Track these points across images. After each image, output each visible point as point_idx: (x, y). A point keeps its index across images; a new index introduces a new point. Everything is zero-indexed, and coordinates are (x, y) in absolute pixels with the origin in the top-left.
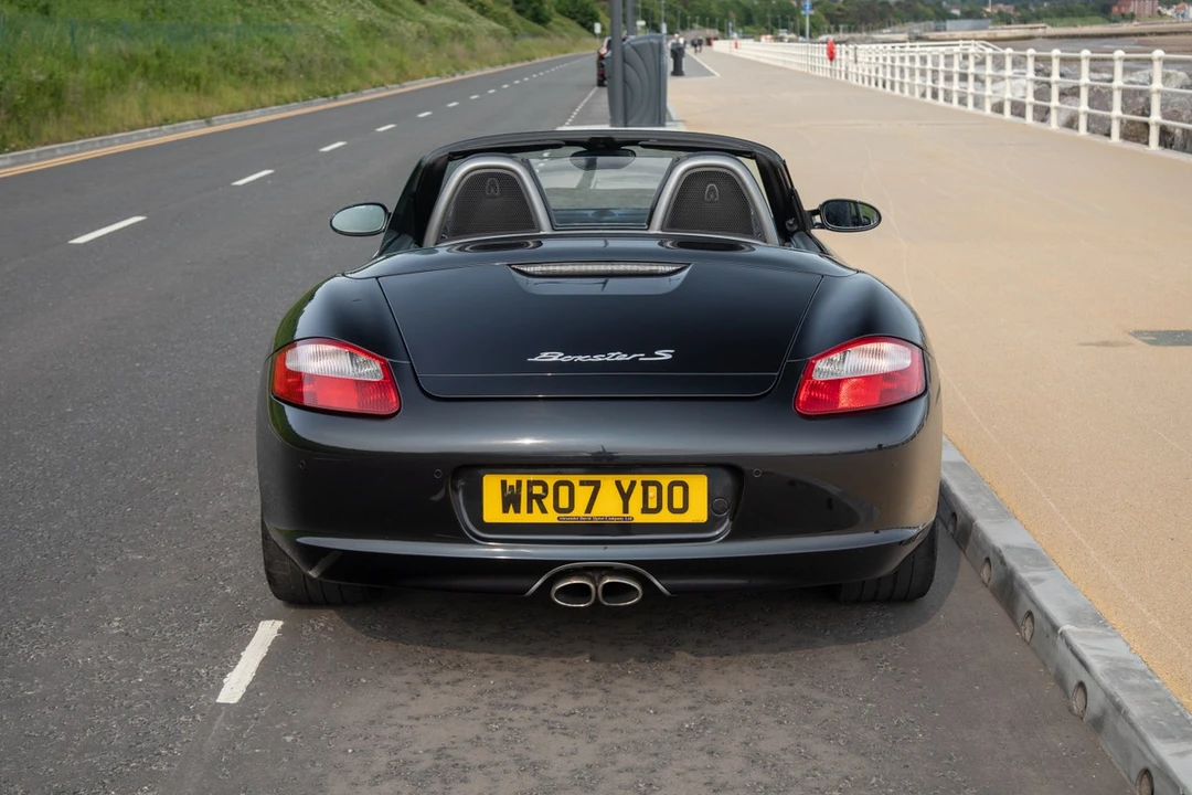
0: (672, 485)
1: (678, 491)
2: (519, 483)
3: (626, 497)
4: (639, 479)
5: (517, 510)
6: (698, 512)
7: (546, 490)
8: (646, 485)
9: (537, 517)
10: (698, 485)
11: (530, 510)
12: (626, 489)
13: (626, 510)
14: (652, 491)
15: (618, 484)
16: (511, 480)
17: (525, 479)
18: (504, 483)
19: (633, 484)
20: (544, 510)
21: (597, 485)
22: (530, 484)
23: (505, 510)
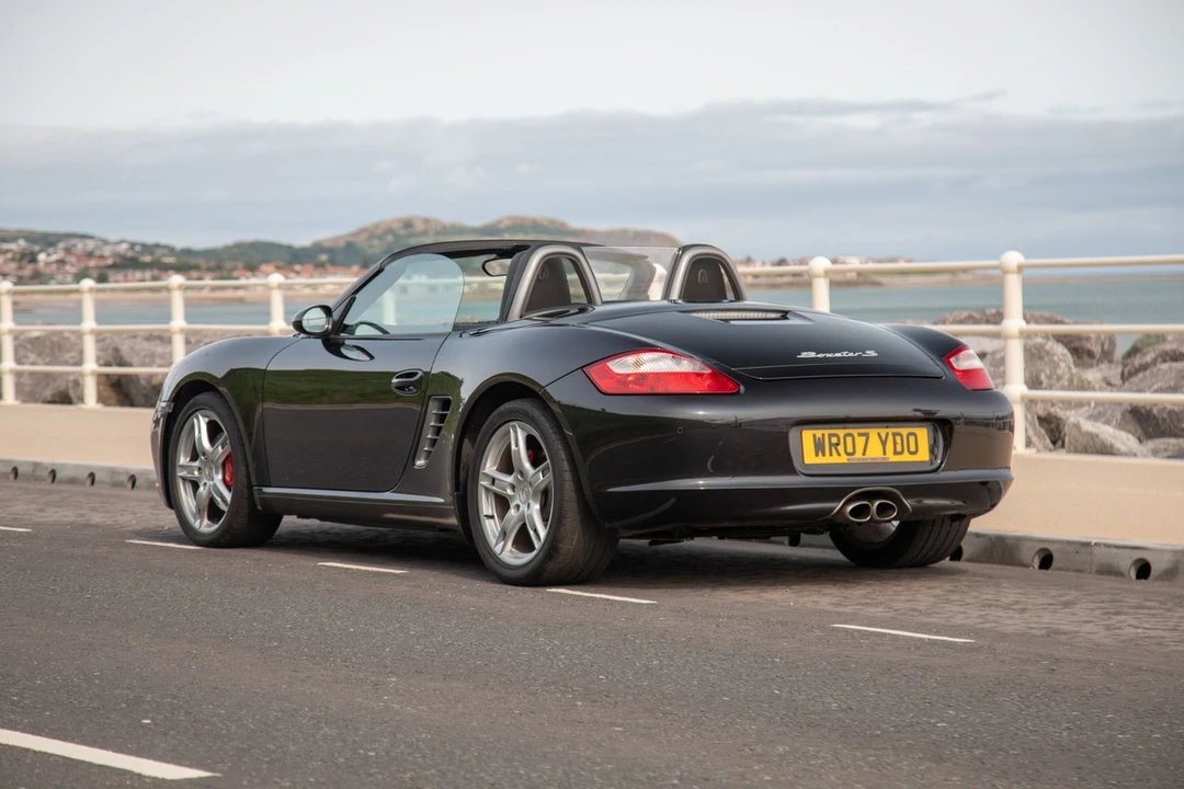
0: (909, 435)
1: (912, 439)
2: (823, 435)
3: (884, 443)
4: (890, 431)
5: (824, 455)
6: (923, 455)
7: (839, 440)
8: (894, 435)
9: (835, 459)
10: (923, 434)
11: (831, 455)
12: (884, 438)
13: (885, 453)
14: (898, 439)
15: (879, 434)
16: (819, 433)
17: (827, 432)
18: (814, 435)
19: (887, 434)
20: (839, 454)
21: (867, 435)
22: (830, 436)
23: (817, 455)
